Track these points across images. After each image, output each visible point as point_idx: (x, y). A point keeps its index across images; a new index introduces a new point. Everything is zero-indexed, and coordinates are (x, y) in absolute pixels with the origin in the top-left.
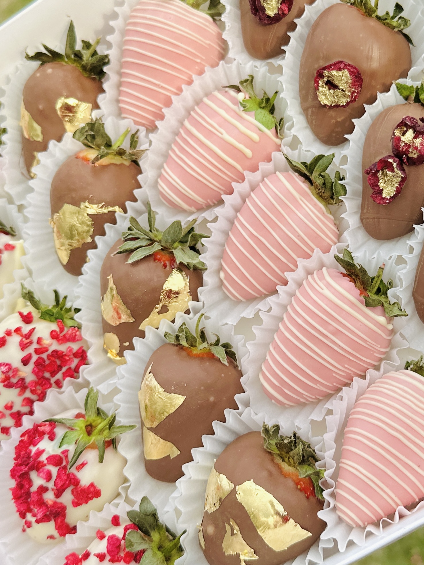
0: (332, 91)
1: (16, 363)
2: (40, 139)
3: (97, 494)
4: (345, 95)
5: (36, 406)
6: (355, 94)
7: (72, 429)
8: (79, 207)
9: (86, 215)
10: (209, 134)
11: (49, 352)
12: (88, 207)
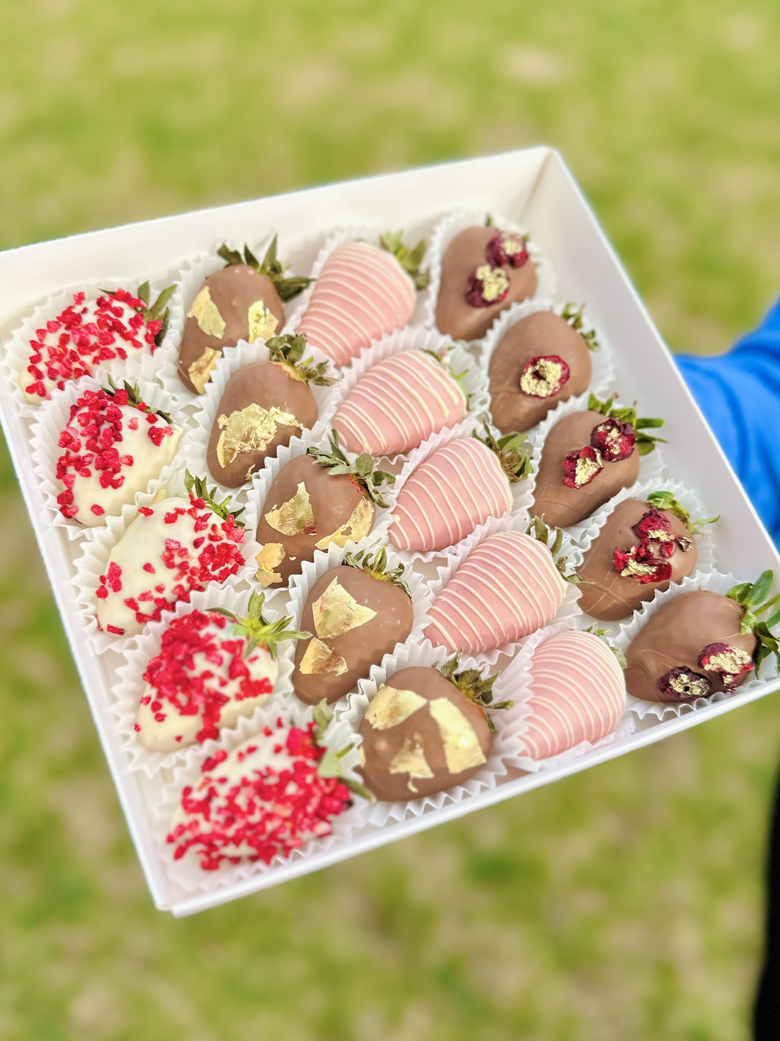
0: (536, 381)
1: (186, 543)
2: (219, 336)
3: (269, 689)
4: (548, 388)
5: (193, 594)
6: (557, 390)
7: (240, 624)
8: (269, 411)
9: (273, 420)
10: (415, 384)
11: (220, 543)
12: (278, 414)
